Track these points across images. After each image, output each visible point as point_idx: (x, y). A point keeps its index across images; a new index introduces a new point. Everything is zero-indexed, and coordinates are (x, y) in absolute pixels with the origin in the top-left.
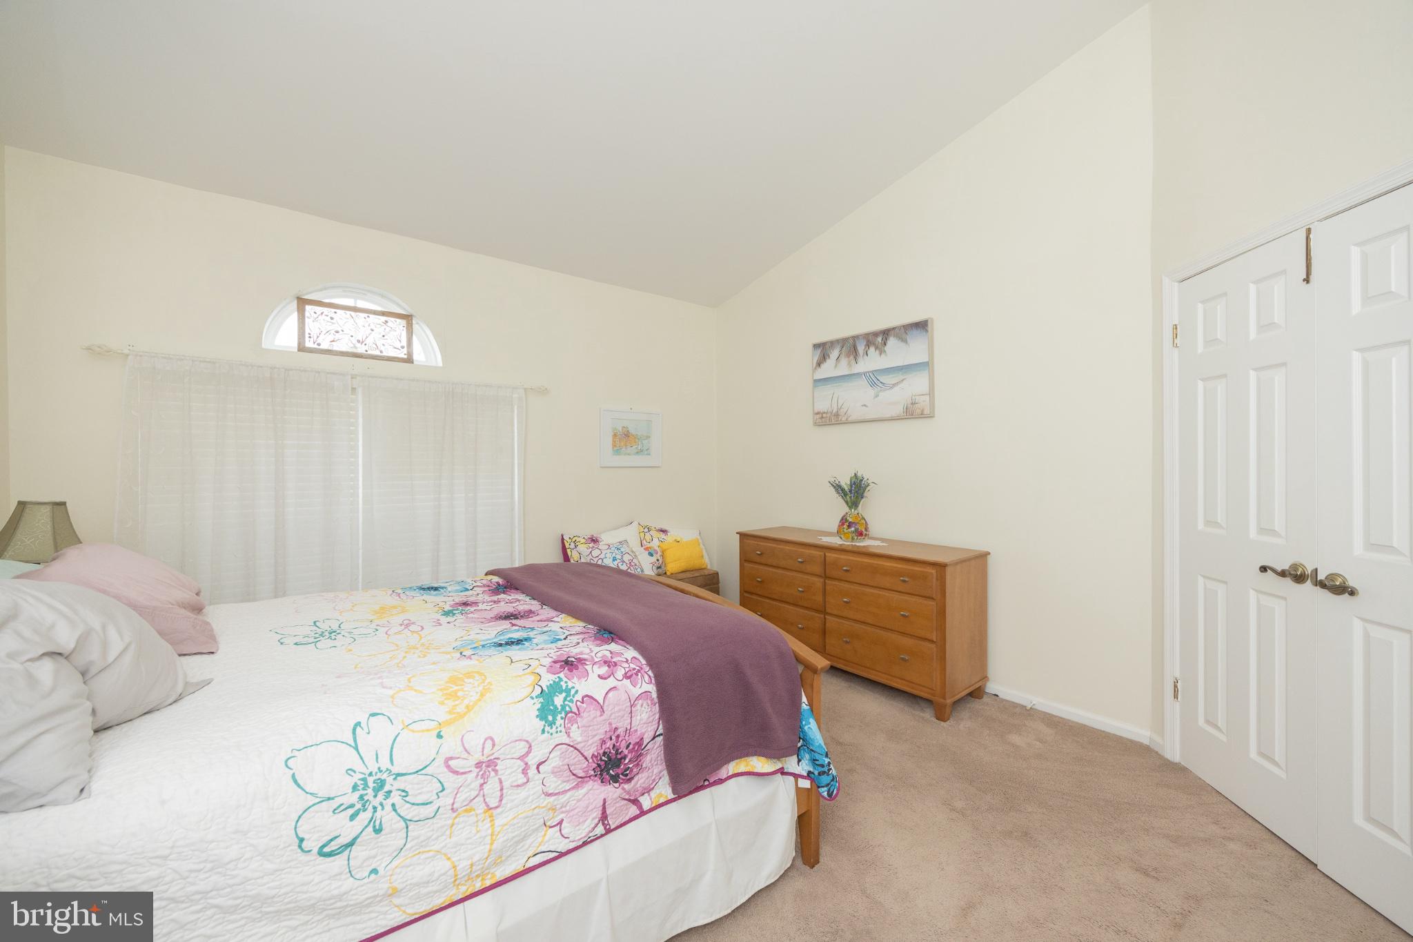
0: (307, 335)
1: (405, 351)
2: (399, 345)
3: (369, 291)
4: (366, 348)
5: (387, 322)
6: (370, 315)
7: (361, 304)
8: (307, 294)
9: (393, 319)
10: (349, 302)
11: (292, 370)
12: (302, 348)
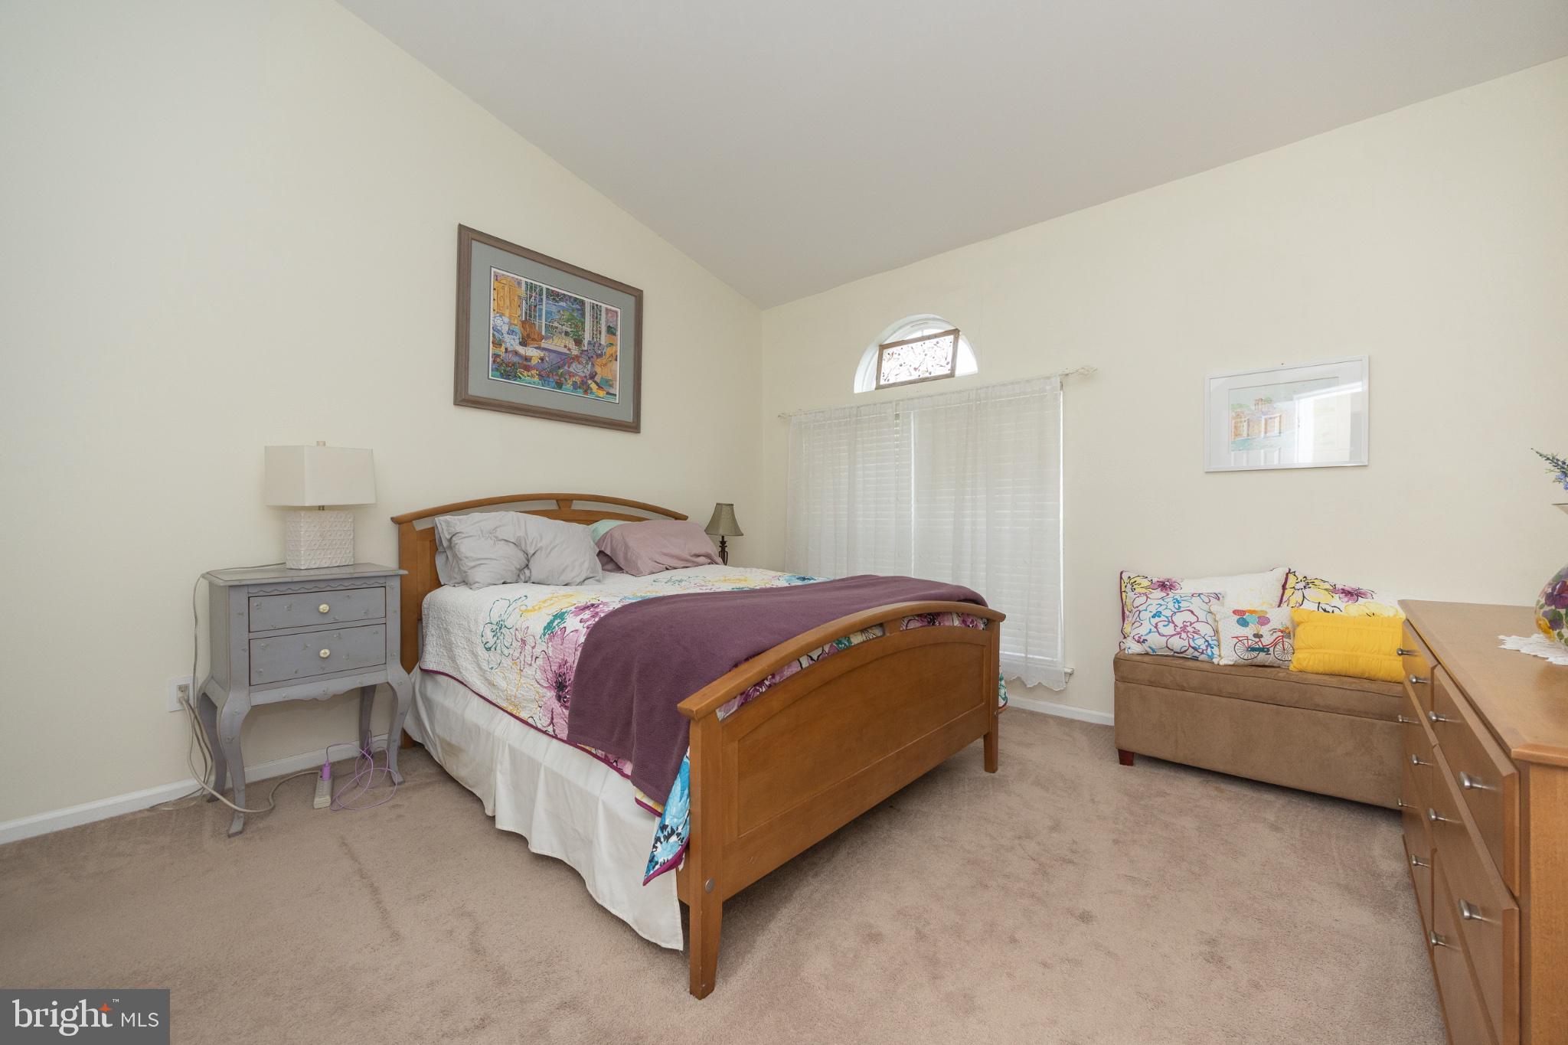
0: (882, 375)
1: (949, 367)
2: (944, 363)
3: (929, 319)
4: (920, 373)
5: (938, 343)
6: (925, 342)
7: (927, 332)
8: (886, 340)
9: (942, 338)
10: (918, 335)
11: (862, 406)
12: (879, 387)
